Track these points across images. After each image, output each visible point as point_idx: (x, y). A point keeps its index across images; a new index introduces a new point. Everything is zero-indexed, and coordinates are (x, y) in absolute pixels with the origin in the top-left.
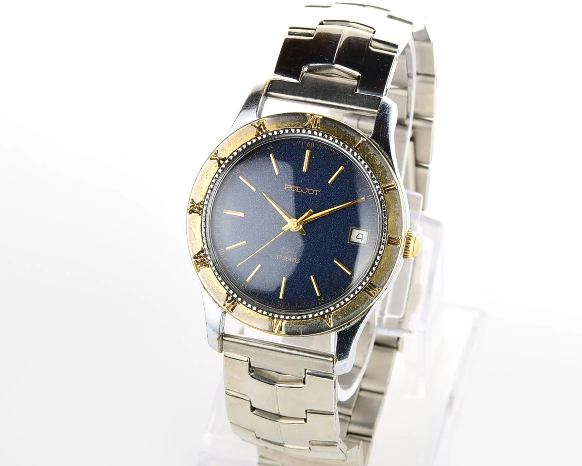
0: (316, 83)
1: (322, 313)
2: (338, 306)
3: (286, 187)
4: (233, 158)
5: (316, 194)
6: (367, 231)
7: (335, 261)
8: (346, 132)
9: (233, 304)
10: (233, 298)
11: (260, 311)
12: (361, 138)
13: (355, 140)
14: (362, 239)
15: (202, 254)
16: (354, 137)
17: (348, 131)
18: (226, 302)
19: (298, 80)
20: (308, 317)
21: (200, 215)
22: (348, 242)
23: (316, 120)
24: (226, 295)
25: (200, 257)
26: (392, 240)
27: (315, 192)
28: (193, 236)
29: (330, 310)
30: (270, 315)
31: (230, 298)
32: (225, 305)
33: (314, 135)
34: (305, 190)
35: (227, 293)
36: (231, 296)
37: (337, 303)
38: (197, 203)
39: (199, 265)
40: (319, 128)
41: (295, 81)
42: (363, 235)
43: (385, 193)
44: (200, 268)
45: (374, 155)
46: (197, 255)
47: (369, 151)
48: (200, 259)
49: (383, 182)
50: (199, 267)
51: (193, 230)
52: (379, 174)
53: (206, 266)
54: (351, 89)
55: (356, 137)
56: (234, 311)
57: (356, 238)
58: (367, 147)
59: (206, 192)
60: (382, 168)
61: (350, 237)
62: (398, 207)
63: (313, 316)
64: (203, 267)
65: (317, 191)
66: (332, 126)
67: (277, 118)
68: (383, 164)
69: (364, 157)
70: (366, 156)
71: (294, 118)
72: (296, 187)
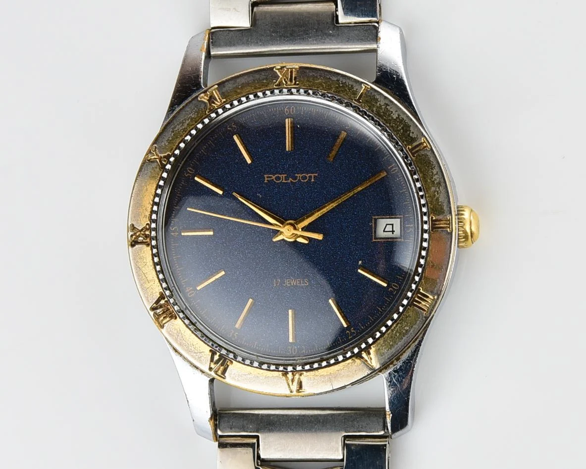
1: (356, 350)
2: (378, 335)
3: (267, 179)
4: (180, 152)
5: (313, 180)
6: (398, 218)
7: (360, 271)
8: (338, 80)
9: (222, 365)
10: (221, 356)
11: (265, 367)
12: (362, 84)
13: (354, 90)
14: (393, 231)
15: (163, 302)
16: (352, 86)
17: (341, 79)
18: (212, 364)
20: (337, 360)
21: (148, 245)
22: (374, 240)
23: (291, 72)
24: (210, 354)
25: (161, 306)
26: (437, 223)
27: (310, 177)
28: (144, 277)
29: (367, 344)
30: (281, 368)
31: (217, 357)
32: (211, 369)
33: (292, 94)
34: (295, 178)
35: (211, 351)
36: (218, 354)
37: (376, 332)
38: (140, 229)
39: (162, 318)
40: (297, 83)
42: (392, 225)
43: (414, 157)
44: (164, 322)
45: (387, 105)
46: (155, 305)
47: (377, 101)
48: (161, 310)
49: (407, 142)
50: (162, 321)
51: (143, 269)
53: (171, 317)
55: (354, 84)
56: (226, 375)
57: (384, 231)
58: (374, 96)
59: (150, 210)
60: (401, 121)
61: (375, 232)
63: (344, 357)
64: (168, 319)
65: (313, 175)
66: (317, 77)
67: (233, 82)
68: (402, 116)
69: (373, 111)
70: (375, 109)
71: (257, 76)
72: (281, 176)
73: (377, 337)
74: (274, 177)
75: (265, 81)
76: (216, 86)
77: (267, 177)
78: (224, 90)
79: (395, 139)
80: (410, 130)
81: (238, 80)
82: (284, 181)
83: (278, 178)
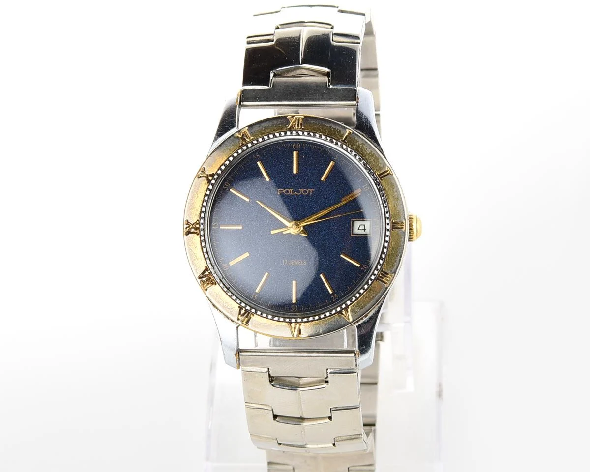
0: (288, 86)
1: (339, 309)
2: (354, 299)
4: (222, 172)
5: (311, 194)
6: (368, 221)
7: (341, 256)
8: (330, 127)
9: (247, 317)
10: (246, 311)
11: (276, 318)
12: (347, 130)
13: (342, 133)
14: (365, 229)
15: (207, 273)
16: (340, 131)
17: (333, 126)
18: (240, 316)
19: (269, 86)
20: (326, 315)
21: (198, 234)
22: (352, 235)
23: (299, 120)
24: (239, 309)
25: (205, 276)
26: (396, 225)
27: (309, 191)
28: (194, 256)
29: (346, 305)
30: (287, 320)
31: (243, 311)
32: (238, 319)
33: (299, 135)
34: (299, 192)
35: (239, 307)
36: (244, 309)
37: (352, 297)
38: (192, 223)
39: (206, 284)
40: (303, 127)
41: (267, 87)
42: (364, 225)
43: (381, 180)
44: (207, 287)
45: (363, 144)
46: (201, 275)
47: (357, 141)
48: (206, 278)
49: (377, 170)
50: (206, 286)
51: (194, 250)
52: (372, 162)
53: (213, 284)
54: (324, 85)
55: (341, 129)
56: (249, 323)
57: (358, 229)
58: (355, 138)
59: (200, 210)
60: (372, 156)
61: (352, 230)
62: (396, 191)
63: (330, 313)
64: (210, 285)
65: (311, 190)
66: (316, 124)
67: (258, 125)
68: (373, 152)
69: (354, 148)
70: (355, 147)
71: (275, 122)
72: (289, 190)
73: (353, 300)
74: (284, 191)
75: (280, 126)
76: (247, 128)
77: (280, 191)
78: (253, 131)
79: (368, 167)
80: (378, 162)
81: (262, 125)
82: (291, 194)
83: (287, 192)
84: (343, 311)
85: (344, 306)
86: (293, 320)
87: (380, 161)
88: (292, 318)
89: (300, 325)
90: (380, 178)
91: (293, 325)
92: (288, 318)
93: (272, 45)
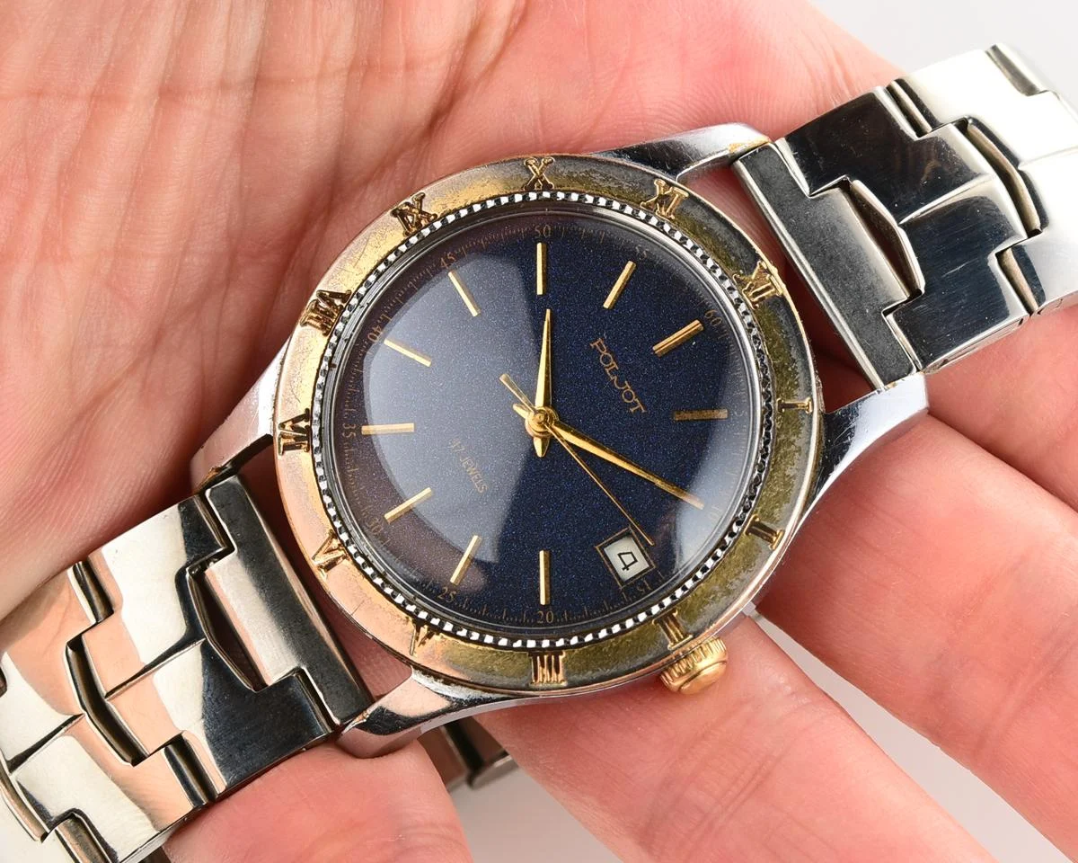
0: (834, 229)
1: (423, 615)
2: (463, 633)
3: (596, 344)
4: (563, 200)
5: (632, 410)
6: (649, 562)
7: (542, 553)
8: (794, 361)
9: (296, 438)
10: (309, 429)
11: (327, 500)
12: (808, 399)
13: (795, 392)
14: (626, 567)
15: (338, 302)
16: (798, 386)
17: (799, 364)
18: (291, 423)
19: (811, 192)
20: (395, 597)
21: (407, 234)
22: (597, 548)
23: (768, 288)
24: (303, 412)
25: (331, 304)
26: (672, 623)
27: (635, 404)
28: (357, 256)
29: (442, 624)
30: (338, 524)
31: (303, 424)
32: (282, 425)
33: (736, 307)
34: (621, 383)
35: (307, 410)
36: (308, 424)
37: (466, 627)
38: (423, 209)
39: (315, 315)
40: (757, 305)
41: (805, 188)
42: (636, 561)
43: (747, 533)
44: (311, 321)
45: (799, 450)
46: (328, 294)
47: (797, 433)
48: (326, 307)
49: (762, 511)
50: (311, 318)
51: (369, 247)
52: (772, 491)
53: (323, 327)
54: (882, 301)
55: (802, 388)
56: (287, 453)
57: (620, 555)
58: (802, 425)
59: (457, 207)
60: (786, 485)
61: (610, 543)
62: (742, 581)
63: (404, 603)
64: (318, 324)
65: (640, 405)
66: (782, 327)
67: (706, 214)
68: (795, 482)
69: (778, 436)
70: (783, 437)
71: (734, 243)
72: (612, 362)
73: (459, 633)
74: (604, 353)
75: (733, 258)
76: (687, 195)
77: (599, 344)
78: (689, 209)
79: (756, 491)
80: (781, 506)
81: (713, 221)
82: (607, 370)
83: (606, 360)
84: (426, 626)
85: (435, 621)
86: (344, 537)
87: (785, 506)
88: (347, 531)
89: (345, 558)
90: (750, 530)
91: (335, 543)
92: (343, 523)
93: (909, 139)
